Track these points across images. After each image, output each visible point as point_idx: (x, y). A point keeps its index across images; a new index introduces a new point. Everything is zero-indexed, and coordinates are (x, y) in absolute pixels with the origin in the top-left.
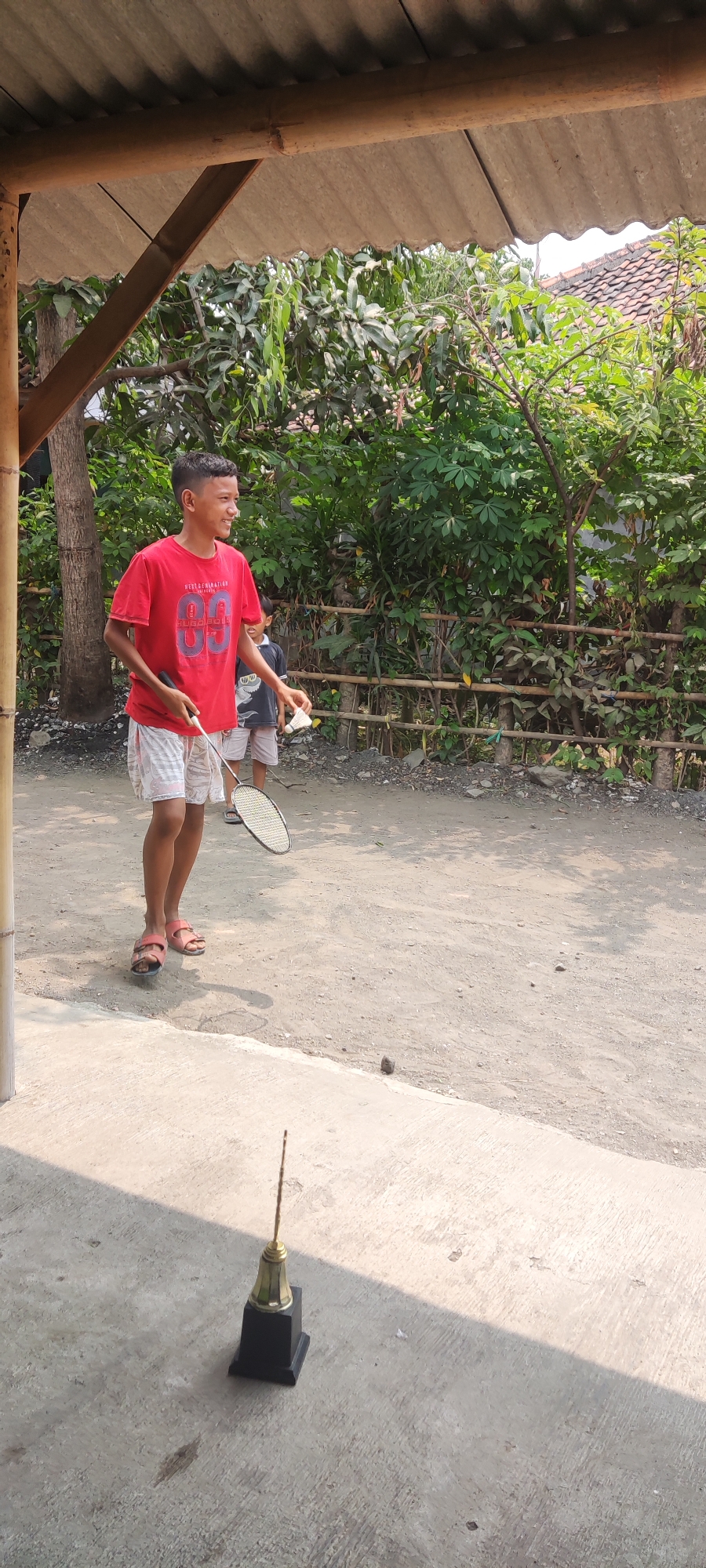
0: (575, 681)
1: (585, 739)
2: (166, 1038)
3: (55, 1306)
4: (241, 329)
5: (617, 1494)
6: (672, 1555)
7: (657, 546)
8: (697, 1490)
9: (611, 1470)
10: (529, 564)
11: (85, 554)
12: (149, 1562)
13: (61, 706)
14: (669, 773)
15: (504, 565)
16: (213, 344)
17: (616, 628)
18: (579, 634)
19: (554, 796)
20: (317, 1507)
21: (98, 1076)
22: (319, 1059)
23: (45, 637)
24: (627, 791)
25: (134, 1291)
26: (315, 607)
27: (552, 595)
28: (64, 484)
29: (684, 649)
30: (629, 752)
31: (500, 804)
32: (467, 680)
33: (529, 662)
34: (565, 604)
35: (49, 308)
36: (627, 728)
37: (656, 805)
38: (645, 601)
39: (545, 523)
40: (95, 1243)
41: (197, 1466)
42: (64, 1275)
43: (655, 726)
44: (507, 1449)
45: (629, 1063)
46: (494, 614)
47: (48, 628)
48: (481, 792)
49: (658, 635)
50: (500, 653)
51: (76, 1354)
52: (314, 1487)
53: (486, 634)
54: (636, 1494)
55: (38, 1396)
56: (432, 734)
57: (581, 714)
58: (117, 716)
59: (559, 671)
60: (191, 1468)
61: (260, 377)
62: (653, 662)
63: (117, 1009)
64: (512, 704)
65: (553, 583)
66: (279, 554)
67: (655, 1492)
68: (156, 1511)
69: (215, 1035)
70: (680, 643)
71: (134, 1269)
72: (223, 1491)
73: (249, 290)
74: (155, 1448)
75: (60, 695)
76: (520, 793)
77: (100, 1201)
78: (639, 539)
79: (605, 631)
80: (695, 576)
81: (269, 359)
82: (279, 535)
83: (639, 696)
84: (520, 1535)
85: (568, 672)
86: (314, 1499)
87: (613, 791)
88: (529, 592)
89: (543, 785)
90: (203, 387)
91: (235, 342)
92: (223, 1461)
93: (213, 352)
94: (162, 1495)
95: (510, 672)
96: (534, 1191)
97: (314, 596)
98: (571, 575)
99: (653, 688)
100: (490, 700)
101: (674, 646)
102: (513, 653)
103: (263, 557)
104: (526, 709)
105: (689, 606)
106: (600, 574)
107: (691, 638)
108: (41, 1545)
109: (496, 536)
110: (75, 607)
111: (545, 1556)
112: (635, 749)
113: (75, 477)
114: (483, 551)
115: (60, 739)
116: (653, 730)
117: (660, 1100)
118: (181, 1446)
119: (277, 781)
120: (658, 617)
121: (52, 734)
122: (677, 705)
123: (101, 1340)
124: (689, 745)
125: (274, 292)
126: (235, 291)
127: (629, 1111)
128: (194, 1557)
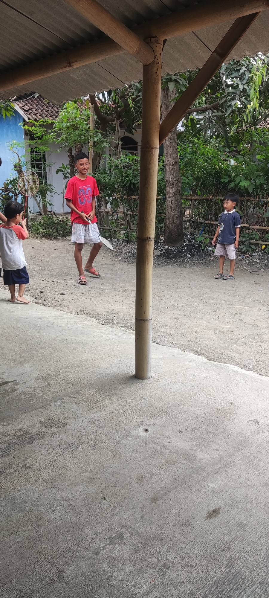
2: (204, 363)
3: (167, 451)
4: (241, 87)
11: (175, 183)
12: (203, 547)
13: (164, 241)
16: (229, 94)
20: (266, 540)
21: (180, 374)
22: (264, 377)
23: (159, 215)
25: (195, 451)
26: (265, 200)
28: (168, 156)
35: (166, 88)
40: (181, 432)
41: (220, 516)
42: (171, 441)
47: (160, 212)
51: (175, 469)
52: (265, 533)
55: (162, 481)
58: (184, 244)
60: (218, 517)
61: (248, 106)
63: (185, 351)
66: (251, 179)
68: (205, 530)
69: (223, 364)
71: (195, 443)
72: (230, 527)
73: (245, 70)
74: (204, 507)
75: (164, 236)
77: (182, 418)
81: (252, 98)
82: (251, 171)
86: (265, 537)
90: (223, 112)
91: (238, 92)
92: (230, 517)
93: (229, 98)
94: (207, 524)
97: (265, 195)
103: (244, 180)
108: (164, 533)
110: (171, 203)
113: (173, 153)
115: (164, 253)
118: (214, 508)
119: (247, 270)
121: (161, 251)
123: (184, 466)
125: (255, 71)
126: (239, 72)
128: (219, 548)
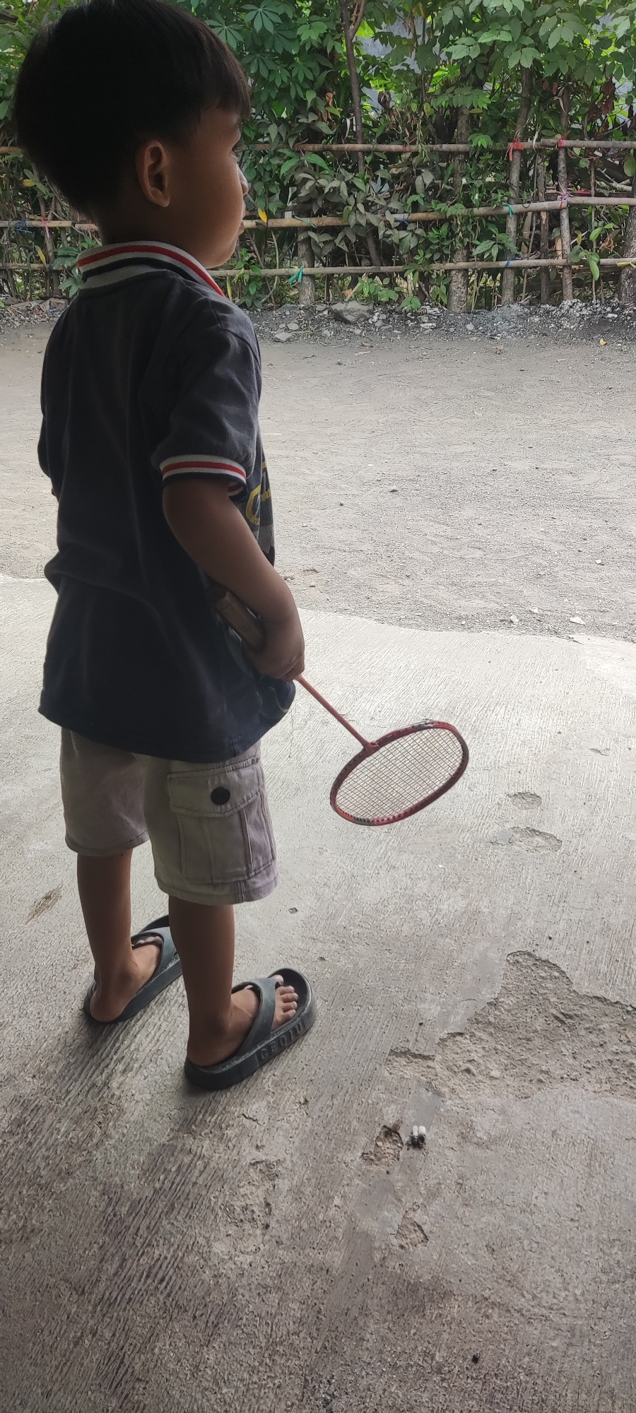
0: (368, 206)
1: (384, 269)
5: (410, 872)
6: (453, 907)
7: (438, 45)
8: (474, 860)
9: (404, 857)
10: (311, 77)
12: (26, 977)
14: (463, 295)
15: (285, 80)
17: (404, 143)
18: (367, 153)
19: (358, 332)
24: (425, 319)
27: (337, 111)
29: (471, 160)
30: (425, 278)
31: (308, 345)
32: (263, 216)
33: (320, 189)
34: (352, 120)
36: (421, 252)
37: (452, 330)
38: (429, 108)
39: (321, 27)
41: (61, 903)
43: (448, 247)
44: (320, 853)
45: (427, 559)
46: (281, 139)
48: (290, 335)
49: (445, 147)
50: (292, 183)
53: (275, 161)
54: (425, 870)
56: (235, 280)
57: (377, 241)
59: (352, 197)
60: (56, 906)
62: (442, 178)
64: (309, 238)
65: (336, 97)
67: (440, 866)
68: (29, 941)
70: (466, 153)
74: (24, 897)
76: (326, 332)
78: (420, 40)
79: (394, 147)
80: (477, 78)
83: (431, 216)
84: (332, 910)
85: (361, 196)
87: (412, 321)
88: (314, 110)
89: (347, 322)
94: (34, 929)
95: (304, 203)
96: (341, 666)
98: (355, 87)
99: (443, 206)
100: (288, 236)
101: (461, 157)
102: (305, 181)
104: (324, 243)
105: (472, 111)
106: (385, 85)
107: (476, 147)
109: (273, 47)
111: (352, 922)
112: (430, 275)
114: (261, 65)
116: (447, 252)
117: (453, 584)
118: (47, 891)
120: (444, 127)
122: (467, 223)
124: (480, 265)
127: (425, 597)
128: (64, 967)
